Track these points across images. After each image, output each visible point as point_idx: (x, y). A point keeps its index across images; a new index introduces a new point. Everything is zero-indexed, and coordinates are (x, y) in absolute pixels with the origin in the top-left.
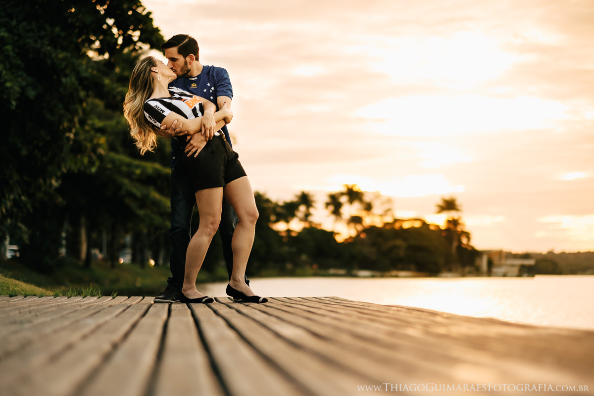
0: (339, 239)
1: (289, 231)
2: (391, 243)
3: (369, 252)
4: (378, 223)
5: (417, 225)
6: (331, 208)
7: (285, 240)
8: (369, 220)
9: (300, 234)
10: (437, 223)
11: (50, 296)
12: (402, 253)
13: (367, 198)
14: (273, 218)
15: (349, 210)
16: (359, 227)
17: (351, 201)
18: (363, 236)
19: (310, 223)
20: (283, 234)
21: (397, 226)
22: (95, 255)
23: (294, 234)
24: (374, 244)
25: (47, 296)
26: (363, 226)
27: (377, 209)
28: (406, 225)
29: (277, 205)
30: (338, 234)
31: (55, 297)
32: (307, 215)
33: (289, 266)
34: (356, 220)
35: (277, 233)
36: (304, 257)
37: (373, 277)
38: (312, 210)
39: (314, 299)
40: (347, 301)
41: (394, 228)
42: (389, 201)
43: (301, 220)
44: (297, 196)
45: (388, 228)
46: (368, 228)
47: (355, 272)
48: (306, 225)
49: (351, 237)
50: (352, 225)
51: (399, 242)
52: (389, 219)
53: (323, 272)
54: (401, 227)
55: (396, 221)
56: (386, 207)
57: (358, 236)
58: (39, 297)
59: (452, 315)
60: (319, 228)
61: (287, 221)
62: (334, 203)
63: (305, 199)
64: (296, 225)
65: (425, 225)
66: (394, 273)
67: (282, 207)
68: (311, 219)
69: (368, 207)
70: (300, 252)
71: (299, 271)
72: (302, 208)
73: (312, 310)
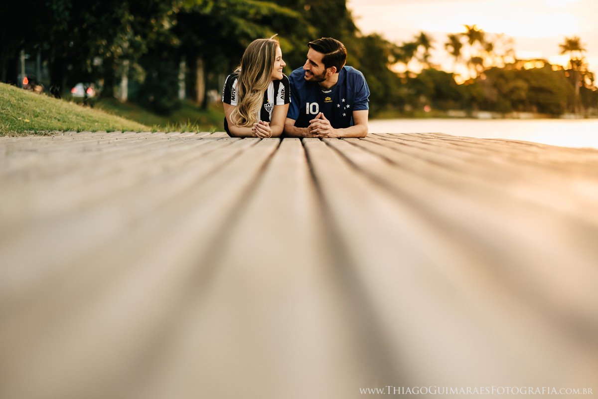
0: (459, 81)
1: (407, 73)
2: (512, 85)
3: (490, 93)
4: (500, 64)
5: (540, 65)
6: (451, 49)
7: (404, 82)
8: (489, 61)
9: (419, 75)
10: (561, 64)
11: (148, 131)
12: (523, 95)
13: (488, 39)
14: (391, 58)
15: (469, 50)
16: (480, 68)
17: (471, 42)
18: (484, 77)
19: (429, 64)
20: (403, 76)
21: (519, 67)
22: (212, 97)
23: (413, 76)
24: (495, 86)
25: (144, 132)
26: (483, 67)
27: (498, 49)
28: (528, 66)
29: (395, 46)
30: (458, 75)
31: (153, 133)
32: (426, 56)
33: (408, 108)
34: (477, 61)
35: (395, 75)
36: (423, 99)
37: (494, 118)
38: (431, 51)
39: (417, 135)
40: (450, 136)
41: (516, 69)
42: (511, 41)
43: (420, 61)
44: (416, 37)
45: (510, 69)
46: (489, 69)
47: (475, 113)
48: (426, 67)
49: (471, 79)
50: (472, 66)
51: (521, 84)
52: (510, 60)
53: (441, 113)
54: (523, 68)
55: (517, 61)
56: (508, 47)
57: (478, 77)
58: (137, 133)
59: (547, 145)
60: (439, 69)
61: (406, 63)
62: (455, 44)
63: (424, 40)
64: (415, 67)
65: (547, 65)
66: (515, 114)
67: (401, 48)
68: (430, 60)
69: (489, 47)
70: (419, 93)
71: (417, 113)
72: (421, 49)
73: (405, 142)
